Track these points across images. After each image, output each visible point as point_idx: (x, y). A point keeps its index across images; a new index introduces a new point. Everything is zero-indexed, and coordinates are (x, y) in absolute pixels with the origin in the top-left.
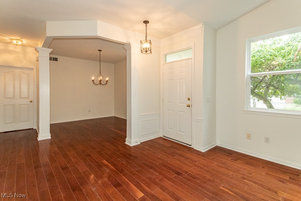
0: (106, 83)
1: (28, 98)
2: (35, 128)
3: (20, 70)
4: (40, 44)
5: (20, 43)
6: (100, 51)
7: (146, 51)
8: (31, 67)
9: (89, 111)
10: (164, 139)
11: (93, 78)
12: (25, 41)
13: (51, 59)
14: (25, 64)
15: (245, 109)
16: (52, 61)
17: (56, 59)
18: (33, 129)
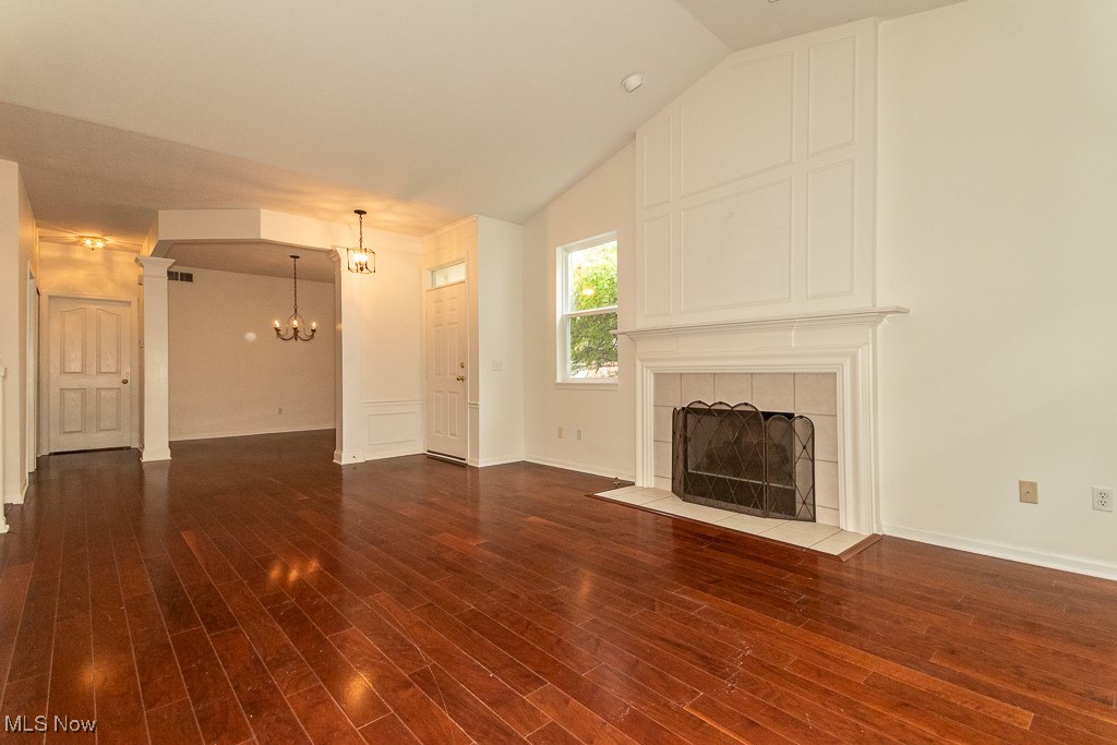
0: (312, 336)
1: (118, 372)
2: (135, 445)
3: (99, 307)
4: (147, 248)
5: (100, 244)
6: (295, 257)
7: (362, 269)
8: (124, 296)
9: (280, 411)
10: (429, 457)
11: (277, 324)
12: (111, 241)
13: (172, 275)
14: (110, 291)
15: (559, 381)
16: (179, 283)
17: (188, 278)
18: (129, 448)
